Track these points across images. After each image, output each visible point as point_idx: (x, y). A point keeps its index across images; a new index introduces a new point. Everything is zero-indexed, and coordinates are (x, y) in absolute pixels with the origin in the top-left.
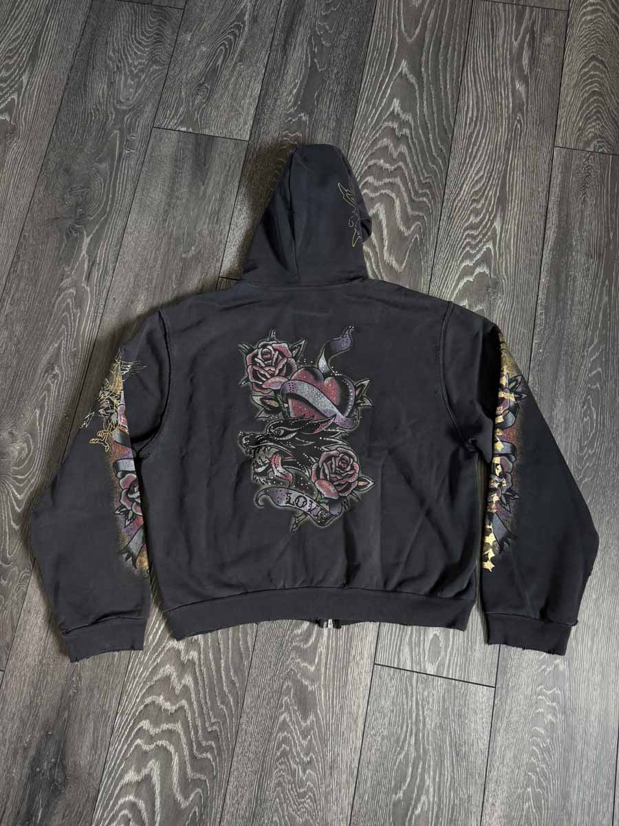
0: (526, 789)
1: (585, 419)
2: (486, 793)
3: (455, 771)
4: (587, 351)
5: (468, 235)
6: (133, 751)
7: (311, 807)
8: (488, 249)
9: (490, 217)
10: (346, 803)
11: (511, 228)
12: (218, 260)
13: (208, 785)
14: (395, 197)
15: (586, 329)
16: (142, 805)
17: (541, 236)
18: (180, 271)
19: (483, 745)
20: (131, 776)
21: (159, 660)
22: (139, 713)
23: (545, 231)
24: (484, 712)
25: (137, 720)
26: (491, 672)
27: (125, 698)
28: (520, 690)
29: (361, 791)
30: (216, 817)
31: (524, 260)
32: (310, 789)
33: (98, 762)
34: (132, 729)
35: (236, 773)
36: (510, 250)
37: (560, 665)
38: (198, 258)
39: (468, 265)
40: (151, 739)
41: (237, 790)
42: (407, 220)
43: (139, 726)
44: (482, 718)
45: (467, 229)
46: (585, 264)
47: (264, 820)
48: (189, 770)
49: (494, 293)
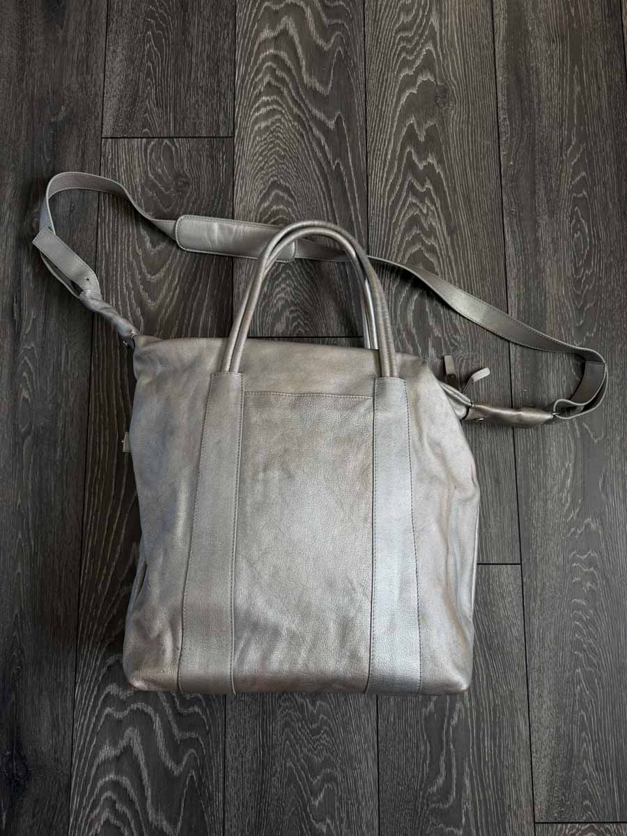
0: (574, 672)
1: (575, 235)
2: (530, 685)
3: (490, 668)
4: (566, 155)
5: (402, 39)
6: (104, 723)
7: (329, 743)
8: (429, 52)
9: (424, 12)
10: (370, 730)
11: (451, 20)
12: (96, 118)
13: (202, 743)
14: (304, 7)
15: (561, 128)
16: (126, 781)
17: (490, 26)
18: (52, 139)
19: (517, 631)
20: (107, 752)
21: (115, 611)
22: (103, 677)
23: (493, 19)
24: (513, 593)
25: (102, 686)
26: (513, 547)
27: (81, 663)
28: (551, 562)
29: (385, 712)
30: (218, 777)
31: (474, 58)
32: (326, 723)
33: (64, 744)
34: (97, 698)
35: (232, 723)
36: (455, 48)
37: (592, 524)
38: (70, 120)
39: (407, 75)
40: (123, 705)
41: (238, 741)
42: (325, 32)
43: (105, 693)
44: (511, 602)
45: (400, 31)
46: (547, 51)
47: (276, 769)
48: (176, 731)
49: (444, 104)
